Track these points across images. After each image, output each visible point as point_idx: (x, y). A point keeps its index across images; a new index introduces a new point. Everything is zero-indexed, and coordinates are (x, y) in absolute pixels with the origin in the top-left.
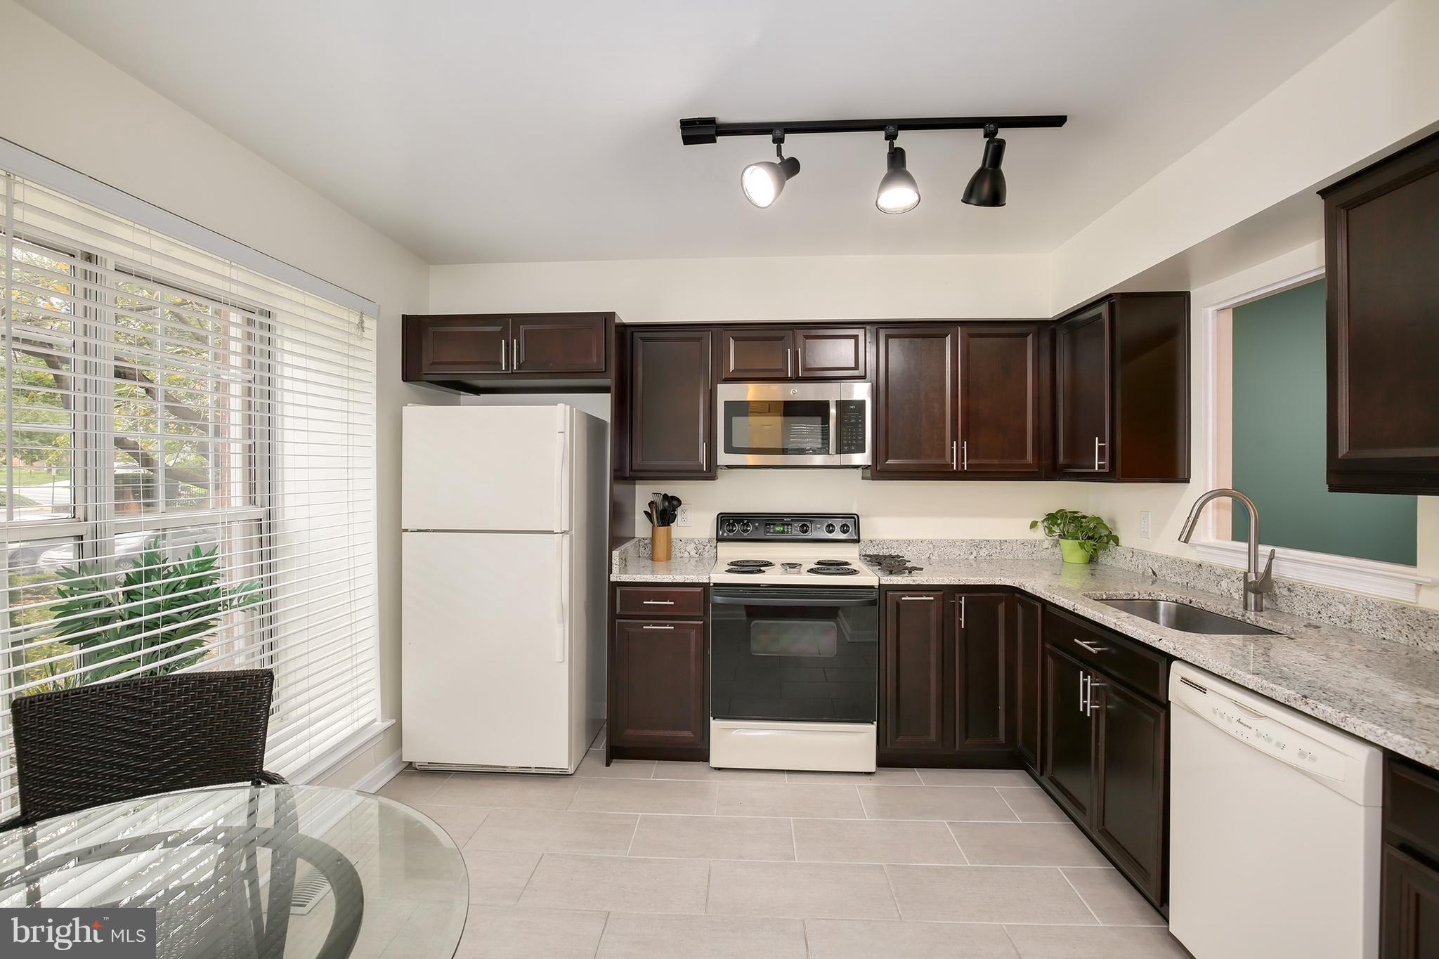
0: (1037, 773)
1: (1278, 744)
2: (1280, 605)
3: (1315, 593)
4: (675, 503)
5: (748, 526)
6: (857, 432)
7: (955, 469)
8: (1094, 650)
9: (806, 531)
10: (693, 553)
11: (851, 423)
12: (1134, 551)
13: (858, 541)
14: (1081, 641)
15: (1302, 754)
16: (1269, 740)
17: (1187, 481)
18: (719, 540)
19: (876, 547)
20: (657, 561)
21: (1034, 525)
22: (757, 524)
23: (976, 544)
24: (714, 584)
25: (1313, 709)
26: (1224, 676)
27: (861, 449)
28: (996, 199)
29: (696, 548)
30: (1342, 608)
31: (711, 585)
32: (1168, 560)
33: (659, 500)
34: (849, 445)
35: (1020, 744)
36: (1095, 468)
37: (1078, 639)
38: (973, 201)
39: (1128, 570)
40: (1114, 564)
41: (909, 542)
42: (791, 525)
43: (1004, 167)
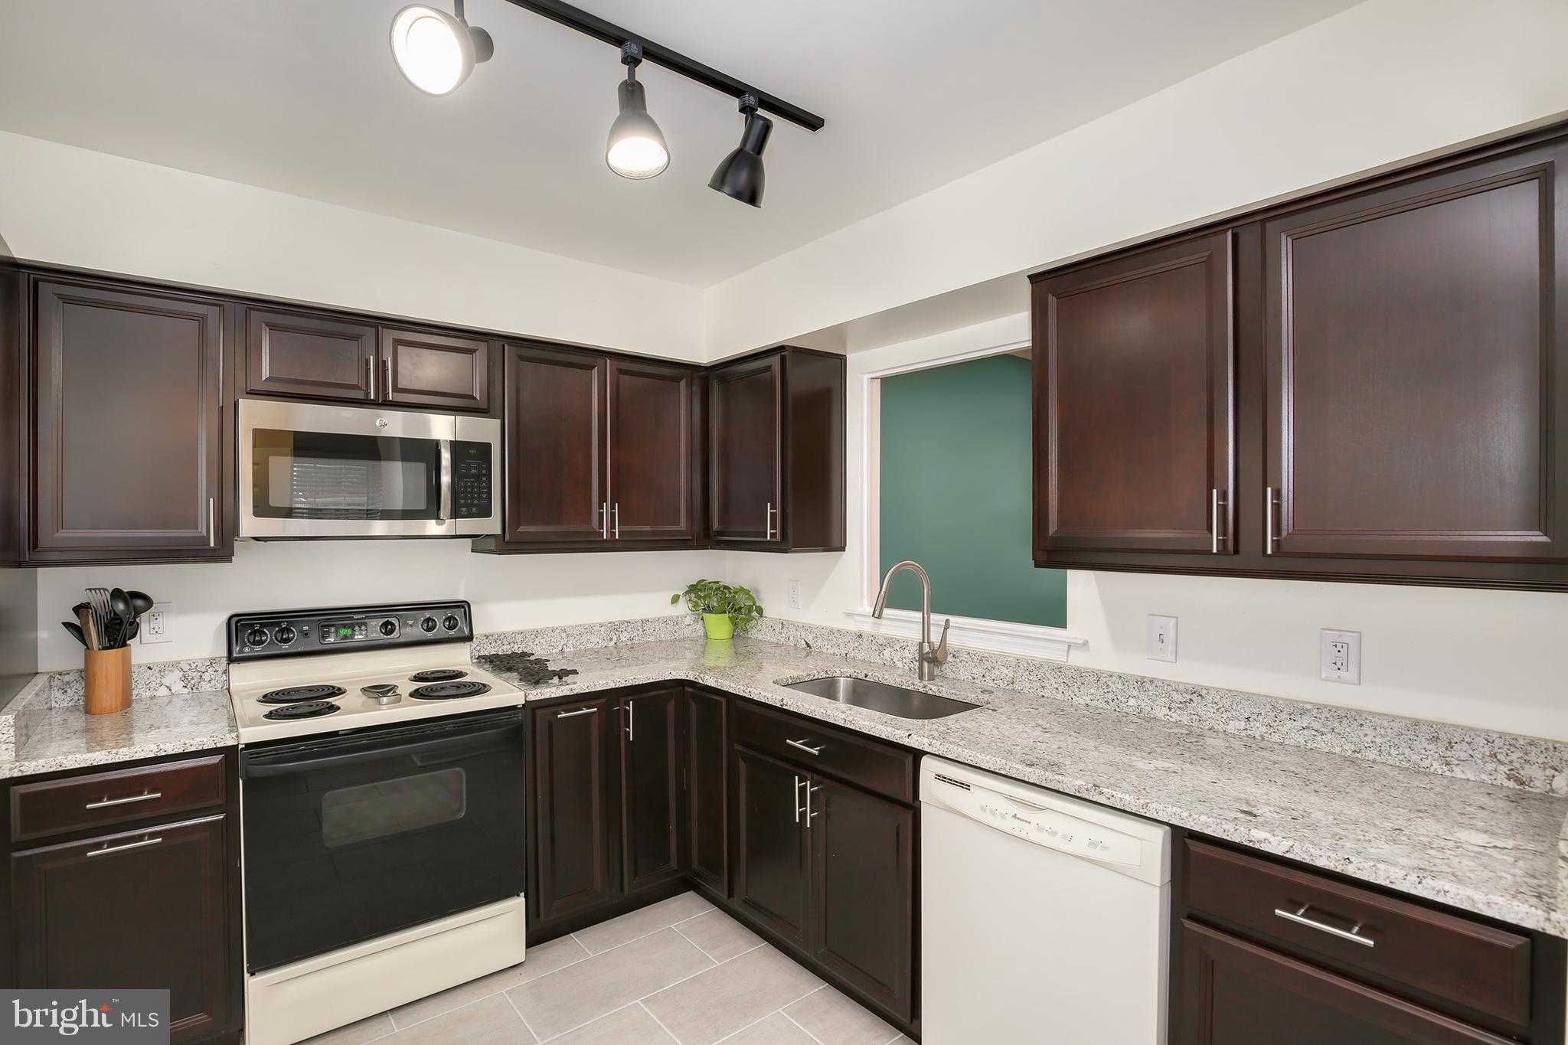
0: (723, 896)
1: (1064, 837)
2: (945, 671)
3: (979, 658)
4: (139, 603)
5: (289, 631)
6: (480, 487)
7: (605, 538)
8: (815, 751)
9: (392, 631)
10: (178, 687)
11: (472, 474)
12: (784, 623)
13: (469, 638)
14: (795, 741)
15: (1093, 844)
16: (1054, 833)
17: (842, 549)
18: (231, 659)
19: (493, 644)
20: (101, 713)
21: (675, 599)
22: (305, 628)
23: (616, 627)
24: (246, 744)
25: (1109, 798)
26: (997, 771)
27: (486, 513)
28: (751, 196)
29: (185, 678)
30: (1005, 671)
31: (240, 747)
32: (824, 631)
33: (97, 600)
34: (469, 506)
35: (695, 865)
36: (767, 537)
37: (790, 740)
38: (727, 189)
39: (778, 644)
40: (760, 637)
41: (537, 633)
42: (365, 624)
43: (766, 157)
